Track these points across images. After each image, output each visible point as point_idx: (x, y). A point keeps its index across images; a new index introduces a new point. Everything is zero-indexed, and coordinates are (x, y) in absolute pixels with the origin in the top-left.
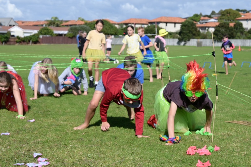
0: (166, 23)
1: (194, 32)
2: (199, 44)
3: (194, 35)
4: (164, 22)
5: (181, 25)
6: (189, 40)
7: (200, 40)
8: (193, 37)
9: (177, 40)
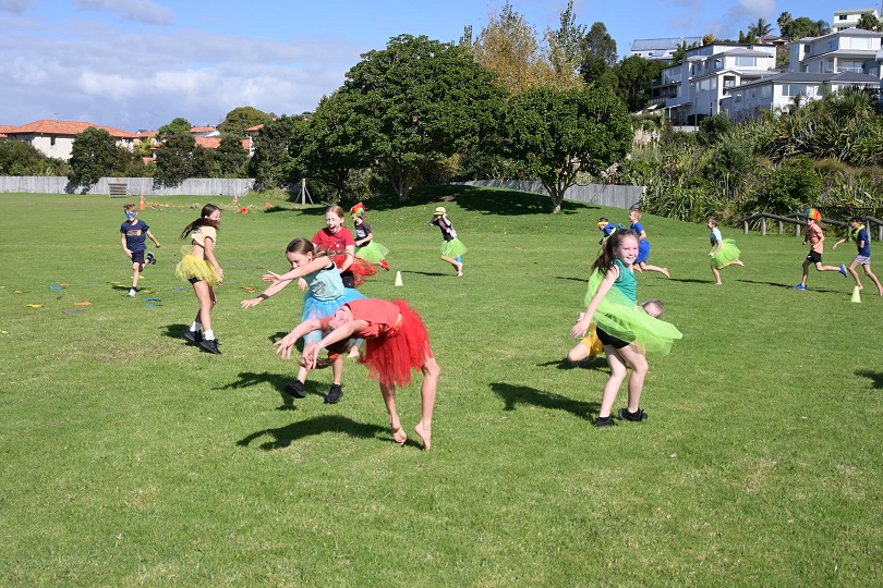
0: (53, 136)
1: (109, 160)
2: (117, 191)
3: (110, 166)
4: (46, 135)
5: (73, 140)
6: (96, 181)
7: (122, 180)
8: (108, 171)
9: (65, 181)
